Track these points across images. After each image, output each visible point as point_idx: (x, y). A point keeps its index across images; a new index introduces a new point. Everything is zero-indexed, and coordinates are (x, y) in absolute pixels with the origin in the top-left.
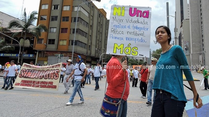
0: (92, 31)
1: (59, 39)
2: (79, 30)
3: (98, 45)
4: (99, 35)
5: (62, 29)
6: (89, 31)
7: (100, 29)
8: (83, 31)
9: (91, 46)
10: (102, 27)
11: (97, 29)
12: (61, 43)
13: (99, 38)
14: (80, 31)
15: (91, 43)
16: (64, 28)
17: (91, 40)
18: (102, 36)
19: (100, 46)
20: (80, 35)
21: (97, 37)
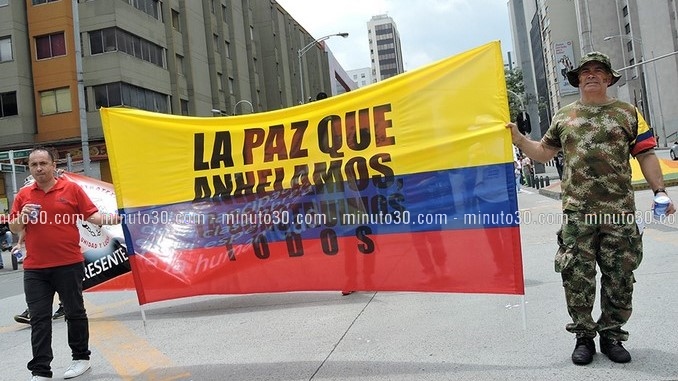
0: (186, 38)
1: (32, 87)
2: (116, 32)
3: (222, 98)
4: (221, 52)
5: (38, 38)
6: (169, 36)
7: (220, 26)
8: (139, 38)
9: (193, 102)
10: (229, 19)
11: (207, 25)
12: (48, 104)
13: (223, 64)
14: (124, 36)
15: (190, 90)
16: (46, 36)
17: (188, 76)
18: (233, 57)
19: (233, 99)
20: (129, 57)
21: (211, 62)
